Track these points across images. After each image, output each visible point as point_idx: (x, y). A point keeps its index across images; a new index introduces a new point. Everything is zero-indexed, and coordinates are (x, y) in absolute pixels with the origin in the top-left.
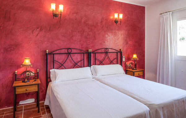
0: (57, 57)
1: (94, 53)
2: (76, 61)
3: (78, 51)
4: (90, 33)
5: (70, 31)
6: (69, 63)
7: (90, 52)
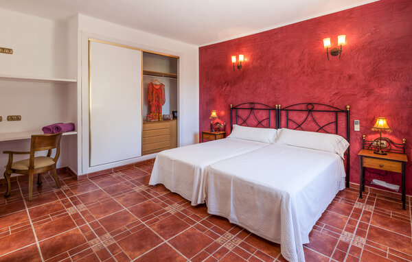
0: (241, 113)
1: (287, 110)
2: (260, 119)
3: (263, 107)
4: (280, 81)
5: (254, 82)
6: (252, 120)
7: (278, 109)
